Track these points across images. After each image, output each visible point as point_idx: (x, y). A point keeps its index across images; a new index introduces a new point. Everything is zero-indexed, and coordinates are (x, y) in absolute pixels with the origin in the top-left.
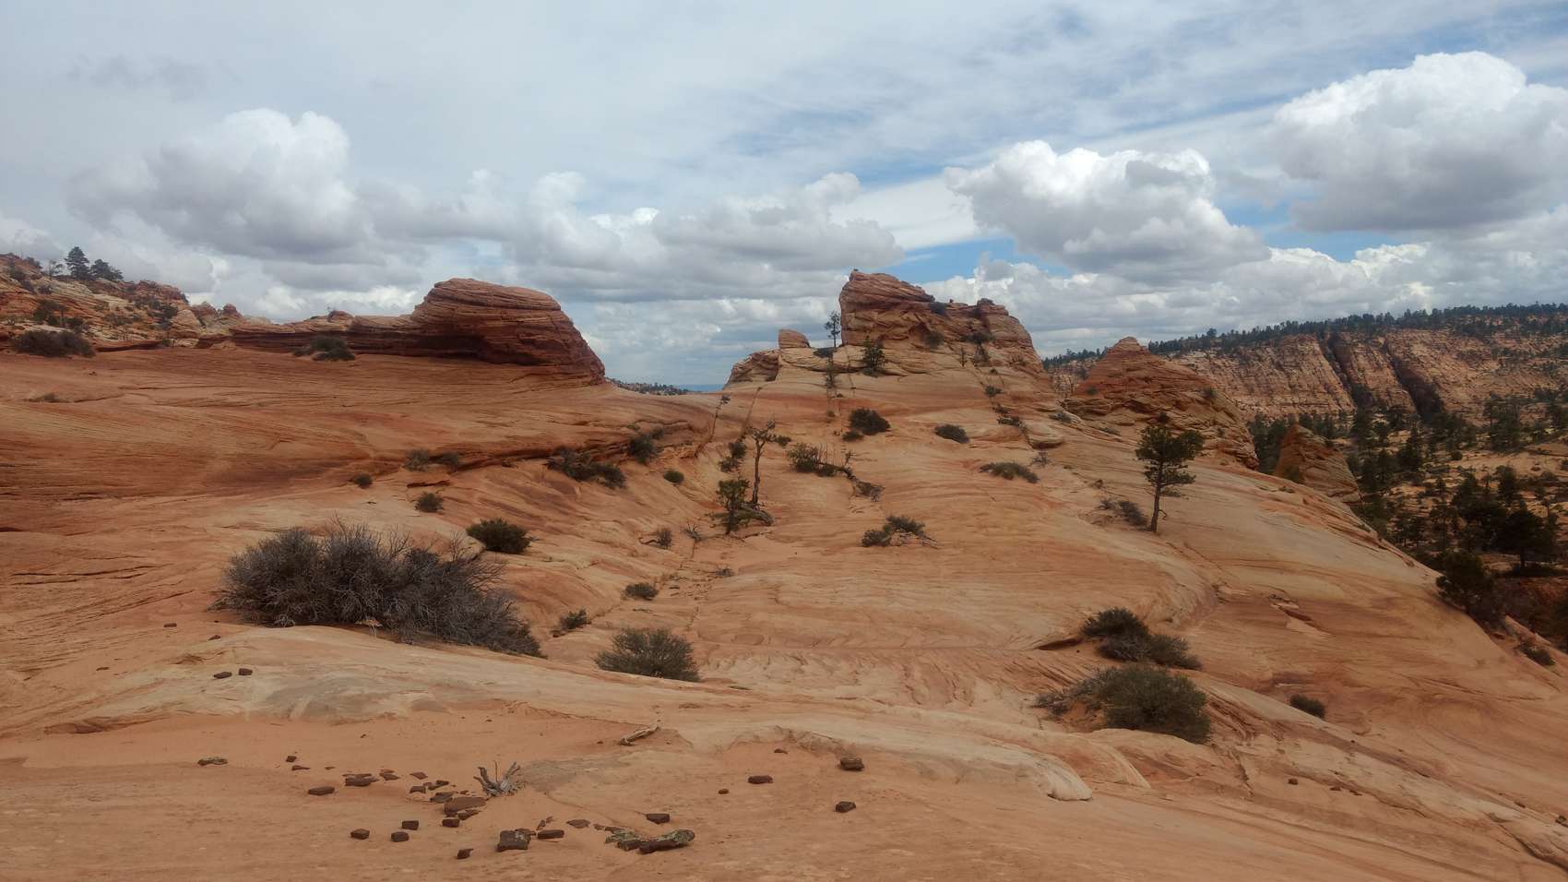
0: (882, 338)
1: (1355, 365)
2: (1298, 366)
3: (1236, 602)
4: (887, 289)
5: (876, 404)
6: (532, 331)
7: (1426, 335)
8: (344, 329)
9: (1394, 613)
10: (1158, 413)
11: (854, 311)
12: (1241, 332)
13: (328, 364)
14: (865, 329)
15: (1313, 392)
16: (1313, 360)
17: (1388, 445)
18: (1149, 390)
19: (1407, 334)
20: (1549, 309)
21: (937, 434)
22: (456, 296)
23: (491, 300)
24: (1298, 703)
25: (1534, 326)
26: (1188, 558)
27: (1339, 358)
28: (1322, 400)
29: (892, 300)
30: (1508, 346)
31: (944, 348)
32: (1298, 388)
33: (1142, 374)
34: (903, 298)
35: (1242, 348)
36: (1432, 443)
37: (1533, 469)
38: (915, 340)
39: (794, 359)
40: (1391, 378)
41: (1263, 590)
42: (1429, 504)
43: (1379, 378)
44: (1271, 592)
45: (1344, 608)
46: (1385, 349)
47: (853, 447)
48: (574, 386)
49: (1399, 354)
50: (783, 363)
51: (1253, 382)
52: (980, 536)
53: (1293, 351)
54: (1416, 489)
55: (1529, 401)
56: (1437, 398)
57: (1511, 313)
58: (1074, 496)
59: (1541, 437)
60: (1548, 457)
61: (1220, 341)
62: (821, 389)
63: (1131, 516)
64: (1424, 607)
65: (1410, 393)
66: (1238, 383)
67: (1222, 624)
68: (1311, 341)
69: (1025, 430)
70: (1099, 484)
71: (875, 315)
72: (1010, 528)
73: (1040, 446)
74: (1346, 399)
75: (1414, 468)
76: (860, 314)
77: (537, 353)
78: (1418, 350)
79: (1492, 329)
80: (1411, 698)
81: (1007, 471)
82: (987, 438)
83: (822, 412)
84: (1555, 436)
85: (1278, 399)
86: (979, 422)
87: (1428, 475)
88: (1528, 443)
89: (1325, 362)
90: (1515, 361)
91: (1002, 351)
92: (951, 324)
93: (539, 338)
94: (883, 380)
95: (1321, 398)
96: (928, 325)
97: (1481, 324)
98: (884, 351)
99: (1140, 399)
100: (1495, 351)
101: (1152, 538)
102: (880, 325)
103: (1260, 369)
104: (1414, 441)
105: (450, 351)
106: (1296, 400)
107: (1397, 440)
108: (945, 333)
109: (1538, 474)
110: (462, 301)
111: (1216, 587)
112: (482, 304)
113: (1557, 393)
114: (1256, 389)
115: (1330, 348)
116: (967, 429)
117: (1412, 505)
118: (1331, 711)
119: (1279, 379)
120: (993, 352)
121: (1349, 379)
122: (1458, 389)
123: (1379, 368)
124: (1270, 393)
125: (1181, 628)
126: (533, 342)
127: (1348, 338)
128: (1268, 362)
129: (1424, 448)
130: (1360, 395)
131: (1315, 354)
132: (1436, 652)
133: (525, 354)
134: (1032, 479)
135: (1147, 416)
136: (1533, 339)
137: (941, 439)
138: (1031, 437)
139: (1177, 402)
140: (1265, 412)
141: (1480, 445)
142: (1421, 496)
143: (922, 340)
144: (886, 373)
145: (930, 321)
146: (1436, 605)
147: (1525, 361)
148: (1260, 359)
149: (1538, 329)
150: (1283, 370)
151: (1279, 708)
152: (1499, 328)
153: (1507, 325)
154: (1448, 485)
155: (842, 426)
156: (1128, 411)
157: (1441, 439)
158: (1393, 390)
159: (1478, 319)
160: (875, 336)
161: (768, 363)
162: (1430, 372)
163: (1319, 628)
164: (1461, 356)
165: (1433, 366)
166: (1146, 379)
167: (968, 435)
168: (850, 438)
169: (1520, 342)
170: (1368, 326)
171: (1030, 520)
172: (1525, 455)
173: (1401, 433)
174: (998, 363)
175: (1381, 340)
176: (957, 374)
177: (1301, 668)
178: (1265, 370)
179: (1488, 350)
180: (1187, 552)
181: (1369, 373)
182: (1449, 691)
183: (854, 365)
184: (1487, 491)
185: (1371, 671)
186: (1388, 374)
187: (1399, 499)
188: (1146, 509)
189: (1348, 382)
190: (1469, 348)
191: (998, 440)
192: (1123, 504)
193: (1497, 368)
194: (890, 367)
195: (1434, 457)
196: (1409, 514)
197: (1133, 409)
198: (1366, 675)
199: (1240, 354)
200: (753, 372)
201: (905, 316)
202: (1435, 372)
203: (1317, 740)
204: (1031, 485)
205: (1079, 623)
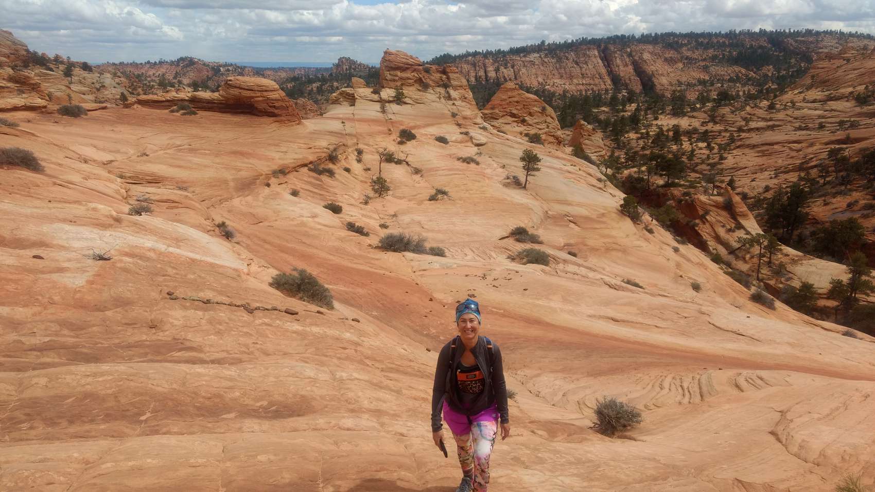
0: (402, 85)
1: (614, 63)
2: (586, 63)
3: (553, 218)
4: (404, 60)
5: (407, 123)
6: (274, 102)
7: (650, 47)
8: (187, 98)
9: (604, 219)
10: (522, 118)
11: (389, 71)
12: (558, 43)
13: (187, 117)
14: (394, 80)
15: (593, 78)
16: (594, 60)
17: (626, 111)
18: (519, 108)
19: (642, 46)
20: (709, 35)
21: (436, 140)
22: (241, 86)
23: (256, 88)
24: (570, 253)
25: (701, 44)
26: (538, 200)
27: (607, 59)
28: (597, 82)
29: (406, 66)
30: (688, 55)
31: (430, 90)
32: (585, 75)
33: (515, 99)
34: (412, 65)
35: (558, 52)
36: (646, 110)
37: (689, 125)
38: (417, 86)
39: (362, 95)
40: (632, 71)
41: (563, 212)
42: (641, 142)
43: (626, 71)
44: (564, 213)
45: (587, 219)
46: (630, 55)
47: (402, 147)
48: (292, 125)
49: (637, 58)
50: (357, 97)
51: (563, 72)
52: (467, 195)
53: (584, 55)
54: (636, 135)
55: (695, 85)
56: (653, 82)
57: (692, 36)
58: (494, 172)
59: (694, 109)
60: (696, 120)
61: (547, 47)
62: (379, 113)
63: (517, 183)
64: (614, 215)
65: (641, 79)
66: (555, 72)
67: (550, 227)
68: (594, 49)
69: (471, 138)
70: (504, 167)
71: (399, 73)
72: (477, 190)
73: (478, 145)
74: (609, 82)
75: (637, 124)
76: (392, 72)
77: (276, 111)
78: (646, 56)
79: (682, 45)
80: (603, 249)
81: (468, 160)
82: (456, 142)
83: (385, 129)
84: (701, 108)
85: (575, 81)
86: (451, 132)
87: (643, 128)
88: (688, 112)
89: (600, 61)
90: (690, 63)
91: (457, 92)
92: (433, 78)
93: (276, 104)
94: (405, 106)
95: (597, 81)
96: (423, 79)
97: (677, 42)
98: (404, 91)
99: (515, 112)
100: (682, 57)
101: (525, 192)
102: (401, 79)
103: (567, 64)
104: (638, 110)
105: (239, 111)
106: (584, 82)
107: (630, 108)
108: (431, 83)
109: (691, 128)
110: (244, 89)
111: (547, 212)
112: (252, 90)
113: (708, 81)
114: (564, 75)
115: (603, 53)
116: (448, 137)
117: (634, 144)
118: (579, 255)
119: (576, 70)
120: (453, 93)
121: (611, 71)
122: (663, 78)
123: (626, 65)
124: (571, 77)
125: (537, 230)
126: (274, 107)
127: (612, 48)
128: (571, 60)
129: (643, 113)
130: (616, 80)
131: (595, 57)
132: (614, 233)
133: (272, 112)
134: (478, 163)
135: (516, 119)
136: (700, 51)
137: (437, 142)
138: (474, 141)
139: (530, 113)
140: (568, 88)
141: (668, 112)
142: (638, 139)
143: (420, 86)
144: (406, 103)
145: (424, 77)
146: (618, 215)
147: (696, 63)
148: (567, 59)
149: (703, 46)
150: (578, 65)
151: (564, 255)
152: (685, 45)
153: (689, 43)
154: (651, 133)
155: (395, 136)
156: (509, 117)
157: (650, 109)
158: (632, 78)
159: (676, 39)
160: (399, 84)
161: (349, 96)
162: (650, 68)
163: (579, 226)
164: (666, 60)
165: (652, 65)
166: (517, 102)
167: (449, 140)
168: (401, 143)
169: (694, 53)
170: (623, 42)
171: (483, 186)
172: (686, 118)
173: (633, 105)
174: (455, 99)
175: (629, 50)
176: (438, 105)
177: (572, 241)
178: (570, 65)
179: (679, 56)
180: (537, 197)
181: (621, 68)
182: (615, 246)
183: (391, 99)
184: (668, 136)
185: (594, 241)
186: (630, 69)
187: (628, 141)
188: (522, 179)
189: (610, 72)
190: (670, 55)
191: (461, 142)
192: (514, 177)
193: (682, 67)
194: (407, 100)
195: (646, 118)
196: (632, 148)
197: (510, 116)
198: (591, 243)
199: (557, 55)
200: (341, 100)
201: (413, 74)
202: (653, 68)
203: (573, 264)
204: (477, 166)
205: (509, 231)
